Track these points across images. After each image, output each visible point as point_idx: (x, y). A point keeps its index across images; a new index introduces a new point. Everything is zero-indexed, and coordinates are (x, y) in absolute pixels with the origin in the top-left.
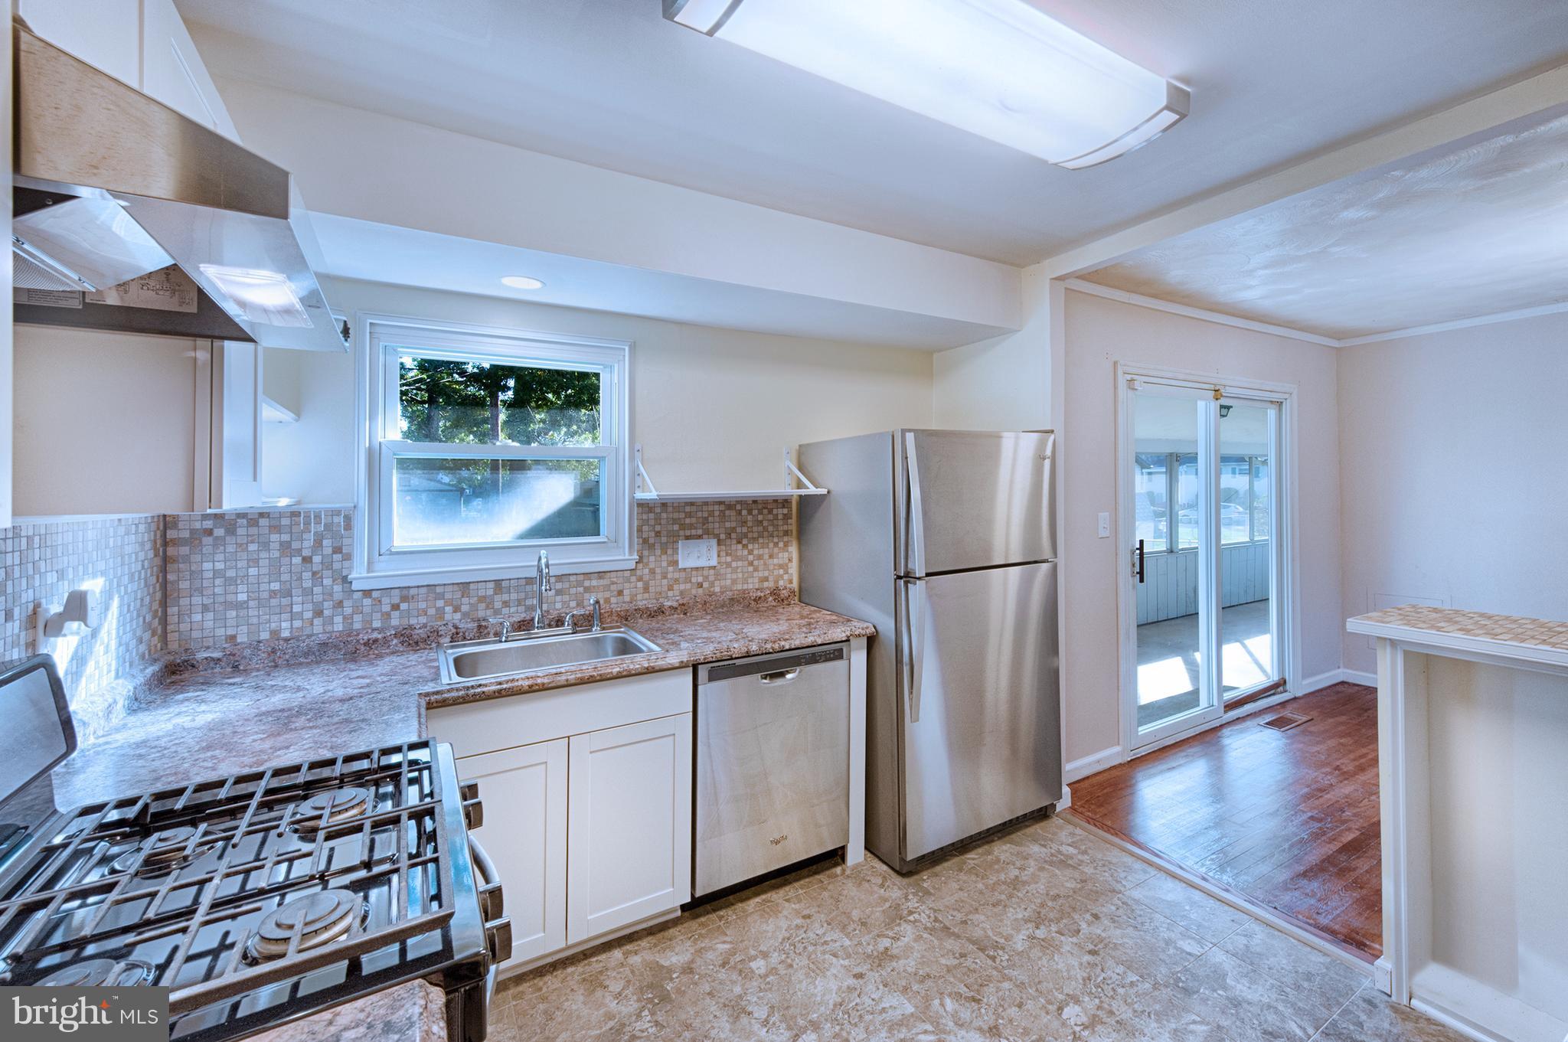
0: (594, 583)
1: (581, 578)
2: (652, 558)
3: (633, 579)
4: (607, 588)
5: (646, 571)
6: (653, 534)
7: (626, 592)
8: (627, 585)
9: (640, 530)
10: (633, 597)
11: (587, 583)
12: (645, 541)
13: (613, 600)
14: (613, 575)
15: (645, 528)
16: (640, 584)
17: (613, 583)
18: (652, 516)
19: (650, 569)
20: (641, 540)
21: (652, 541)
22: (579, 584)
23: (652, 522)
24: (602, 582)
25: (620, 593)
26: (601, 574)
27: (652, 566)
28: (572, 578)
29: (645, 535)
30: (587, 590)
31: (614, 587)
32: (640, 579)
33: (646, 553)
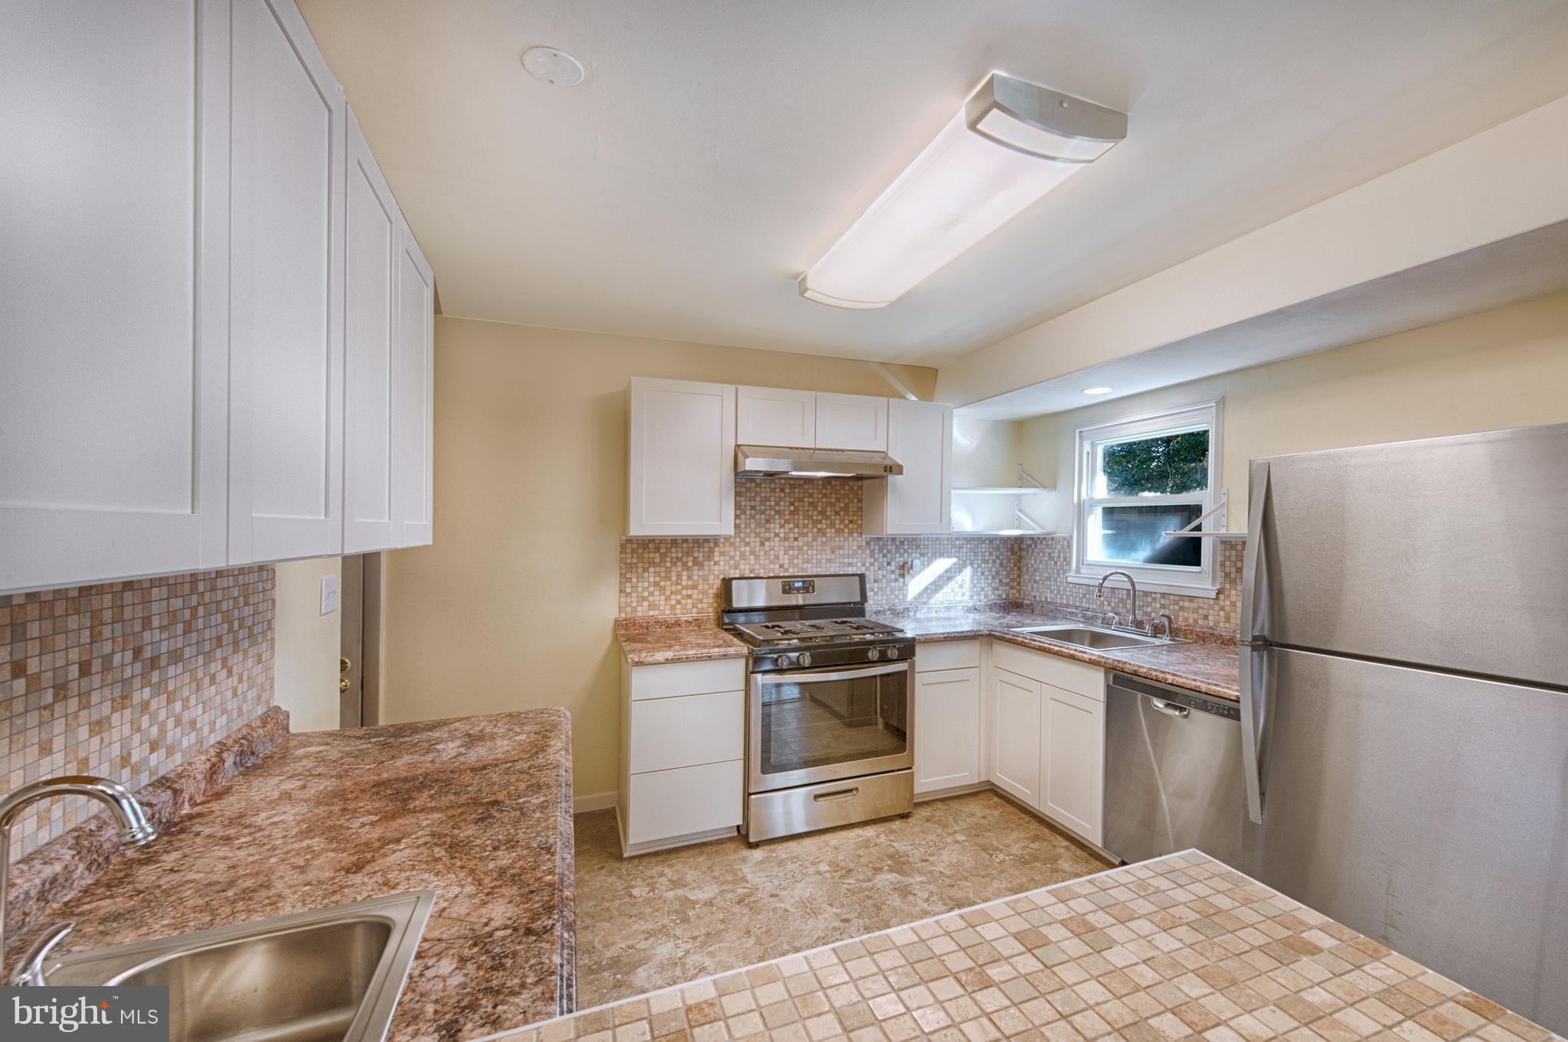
0: (1186, 604)
1: (1177, 598)
2: (1233, 592)
3: (1217, 607)
4: (1195, 611)
5: (1228, 603)
6: (1233, 570)
7: (1211, 618)
8: (1211, 612)
9: (1223, 565)
10: (1217, 623)
11: (1181, 603)
12: (1227, 575)
13: (1200, 622)
14: (1200, 600)
15: (1228, 564)
16: (1222, 613)
17: (1200, 607)
18: (1233, 552)
19: (1231, 602)
20: (1223, 574)
21: (1233, 576)
22: (1176, 603)
23: (1233, 559)
24: (1192, 605)
25: (1206, 617)
26: (1191, 598)
27: (1233, 599)
28: (1171, 597)
29: (1227, 570)
30: (1182, 609)
31: (1200, 611)
32: (1222, 609)
33: (1227, 586)
